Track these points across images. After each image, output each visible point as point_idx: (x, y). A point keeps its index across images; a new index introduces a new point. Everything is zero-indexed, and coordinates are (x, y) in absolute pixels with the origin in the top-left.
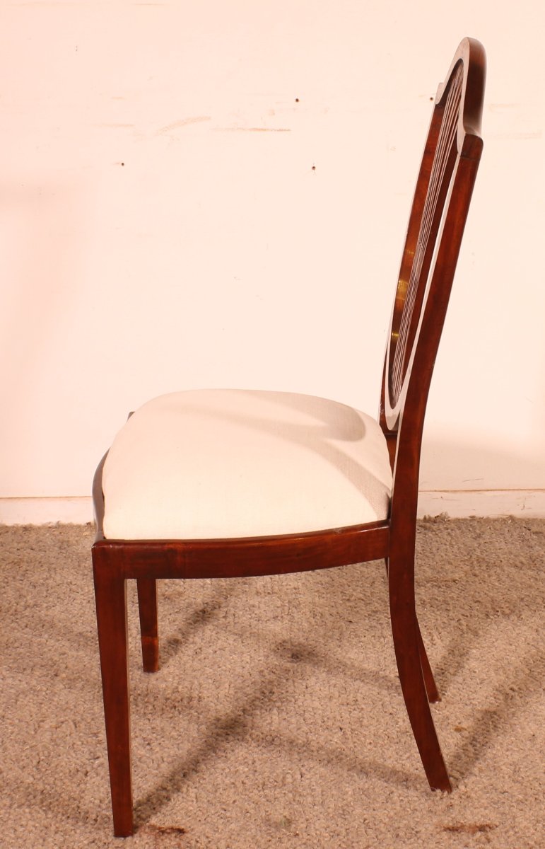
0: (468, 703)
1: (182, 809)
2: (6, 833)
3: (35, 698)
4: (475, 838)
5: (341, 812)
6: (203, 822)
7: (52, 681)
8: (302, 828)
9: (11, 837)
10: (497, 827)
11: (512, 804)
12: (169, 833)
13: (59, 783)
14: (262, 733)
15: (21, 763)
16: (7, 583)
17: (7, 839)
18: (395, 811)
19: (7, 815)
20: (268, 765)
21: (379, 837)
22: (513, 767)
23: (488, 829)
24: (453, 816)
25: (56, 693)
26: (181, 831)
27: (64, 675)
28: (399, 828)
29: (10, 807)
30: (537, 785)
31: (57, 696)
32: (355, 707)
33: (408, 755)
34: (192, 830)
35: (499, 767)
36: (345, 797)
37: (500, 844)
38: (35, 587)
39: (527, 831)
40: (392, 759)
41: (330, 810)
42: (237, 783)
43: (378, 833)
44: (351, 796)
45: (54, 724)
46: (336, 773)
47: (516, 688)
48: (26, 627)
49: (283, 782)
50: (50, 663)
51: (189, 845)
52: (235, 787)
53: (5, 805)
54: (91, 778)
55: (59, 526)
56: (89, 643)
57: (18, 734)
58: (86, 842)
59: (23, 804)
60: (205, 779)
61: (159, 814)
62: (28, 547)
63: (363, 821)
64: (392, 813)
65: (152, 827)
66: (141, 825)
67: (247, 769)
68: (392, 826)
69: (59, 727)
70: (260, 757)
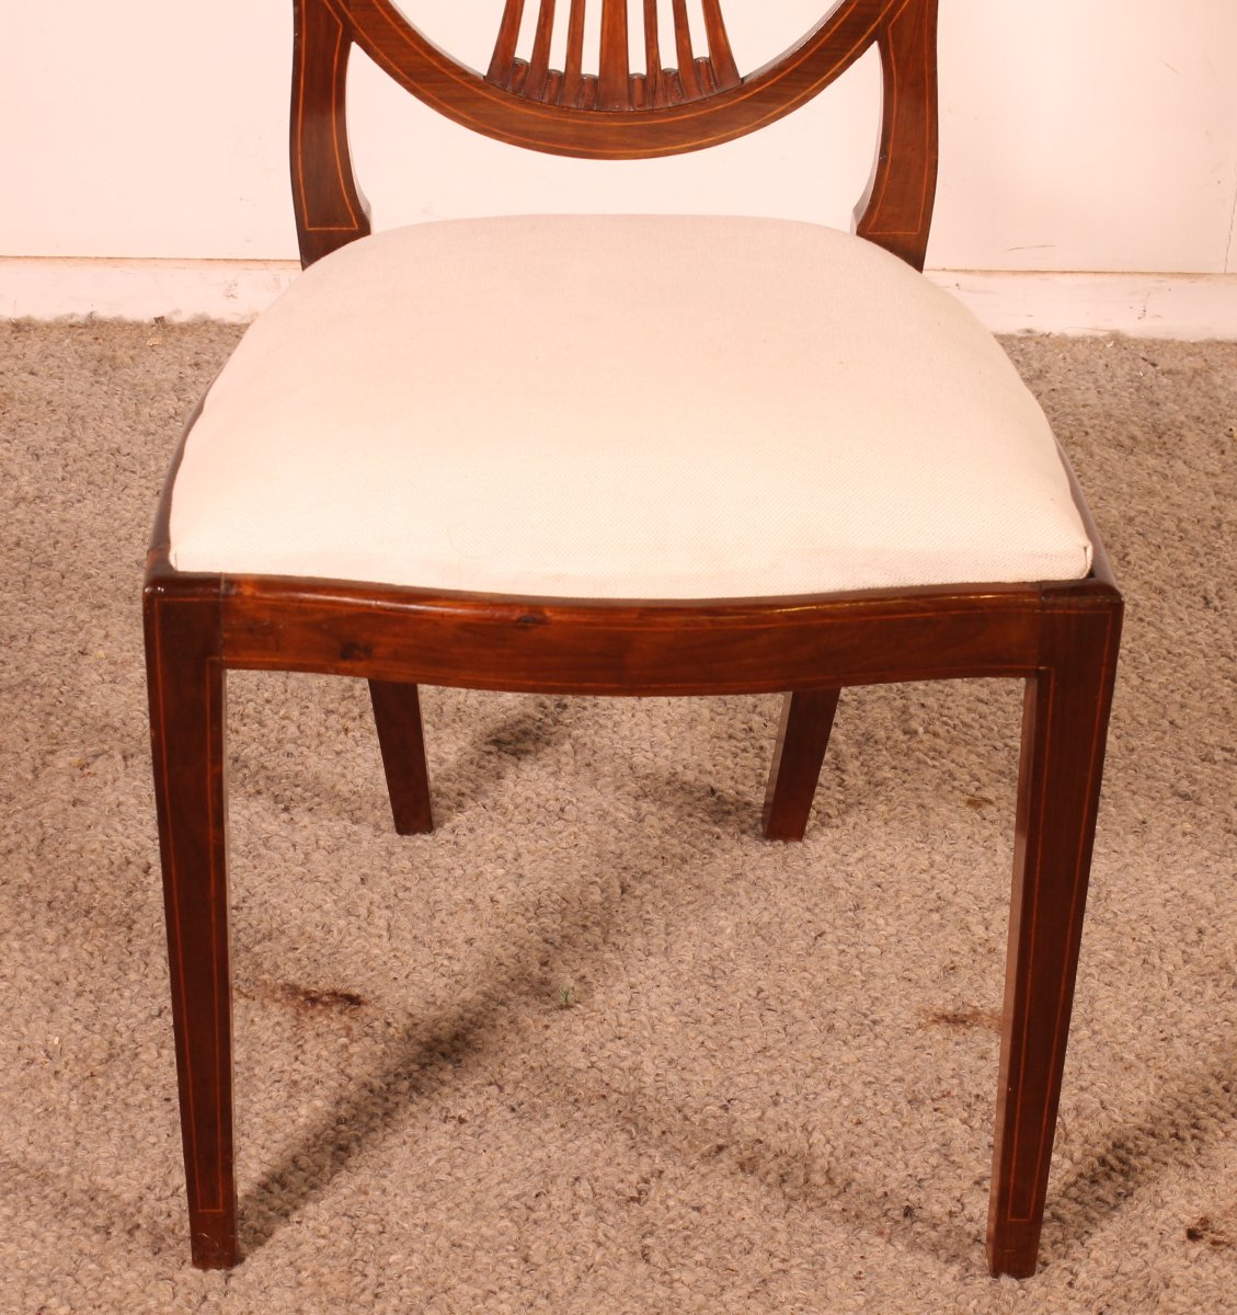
0: (999, 745)
1: (357, 952)
3: (37, 701)
5: (707, 971)
7: (73, 666)
8: (619, 1004)
11: (1088, 971)
12: (326, 1004)
13: (86, 888)
14: (538, 795)
18: (828, 975)
20: (549, 863)
21: (790, 1030)
24: (957, 990)
25: (82, 692)
26: (354, 1001)
27: (101, 653)
28: (834, 1012)
30: (1146, 930)
31: (84, 698)
33: (860, 853)
36: (717, 940)
39: (1119, 1030)
40: (823, 862)
41: (683, 967)
42: (478, 900)
43: (787, 1021)
44: (731, 938)
45: (76, 759)
46: (698, 887)
48: (18, 544)
49: (580, 902)
50: (70, 625)
51: (370, 1031)
52: (476, 908)
55: (93, 325)
58: (142, 1016)
59: (7, 931)
60: (407, 889)
61: (305, 962)
62: (22, 369)
63: (754, 994)
64: (820, 979)
65: (293, 990)
66: (265, 983)
67: (501, 871)
68: (818, 1006)
69: (88, 765)
70: (533, 847)
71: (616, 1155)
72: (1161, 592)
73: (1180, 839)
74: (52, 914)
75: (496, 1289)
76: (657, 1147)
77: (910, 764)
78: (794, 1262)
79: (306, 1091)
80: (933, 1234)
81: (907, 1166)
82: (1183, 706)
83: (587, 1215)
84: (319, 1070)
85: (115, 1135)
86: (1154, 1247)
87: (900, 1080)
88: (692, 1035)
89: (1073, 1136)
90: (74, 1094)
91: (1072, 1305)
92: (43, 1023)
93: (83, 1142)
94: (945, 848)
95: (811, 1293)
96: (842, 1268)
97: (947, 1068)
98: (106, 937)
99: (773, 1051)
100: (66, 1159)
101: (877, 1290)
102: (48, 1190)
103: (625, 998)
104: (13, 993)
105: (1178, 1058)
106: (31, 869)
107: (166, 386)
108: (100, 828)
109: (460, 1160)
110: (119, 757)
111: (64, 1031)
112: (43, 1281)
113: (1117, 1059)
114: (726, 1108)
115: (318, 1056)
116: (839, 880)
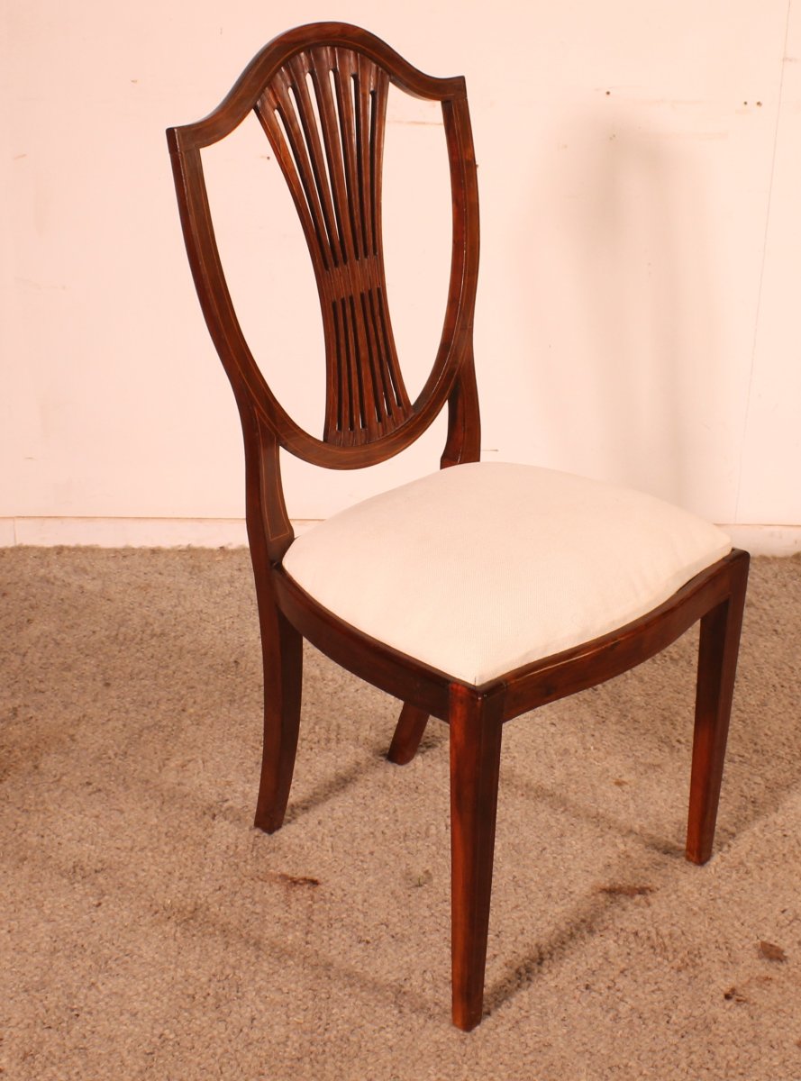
0: (630, 755)
1: (316, 859)
2: (126, 877)
3: (161, 734)
4: (634, 901)
6: (338, 873)
7: (179, 717)
8: (445, 884)
9: (131, 882)
10: (658, 889)
12: (301, 884)
13: (185, 827)
15: (144, 803)
16: (133, 609)
17: (128, 884)
18: (548, 869)
19: (128, 858)
20: (411, 814)
22: (677, 826)
23: (648, 892)
24: (611, 876)
25: (183, 729)
26: (315, 883)
27: (192, 711)
28: (551, 887)
29: (132, 849)
31: (183, 732)
32: (507, 755)
34: (327, 881)
35: (662, 825)
37: (661, 908)
38: (162, 614)
39: (690, 895)
42: (376, 833)
43: (528, 892)
45: (179, 763)
47: (683, 740)
48: (152, 657)
49: (426, 833)
50: (177, 696)
51: (323, 898)
52: (375, 837)
53: (126, 848)
54: (219, 822)
55: (190, 550)
56: (220, 676)
57: (142, 772)
58: (211, 890)
59: (145, 848)
60: (341, 827)
61: (291, 863)
62: (156, 572)
63: (511, 878)
64: (544, 871)
65: (284, 877)
66: (271, 874)
67: (387, 818)
68: (543, 885)
69: (185, 766)
70: (403, 806)
71: (444, 959)
74: (168, 839)
75: (385, 1026)
77: (586, 764)
78: (533, 1012)
79: (292, 927)
80: (600, 998)
81: (587, 964)
83: (430, 989)
84: (298, 917)
85: (198, 949)
86: (708, 1003)
89: (669, 948)
90: (179, 928)
91: (669, 1033)
92: (163, 893)
93: (182, 952)
95: (540, 1028)
96: (556, 1016)
98: (193, 850)
99: (521, 908)
100: (174, 961)
101: (573, 1026)
102: (165, 976)
103: (448, 881)
104: (148, 878)
105: (719, 909)
106: (157, 817)
107: (225, 580)
109: (367, 962)
110: (200, 762)
111: (172, 897)
112: (162, 1021)
113: (689, 910)
114: (498, 936)
115: (298, 910)
116: (553, 823)
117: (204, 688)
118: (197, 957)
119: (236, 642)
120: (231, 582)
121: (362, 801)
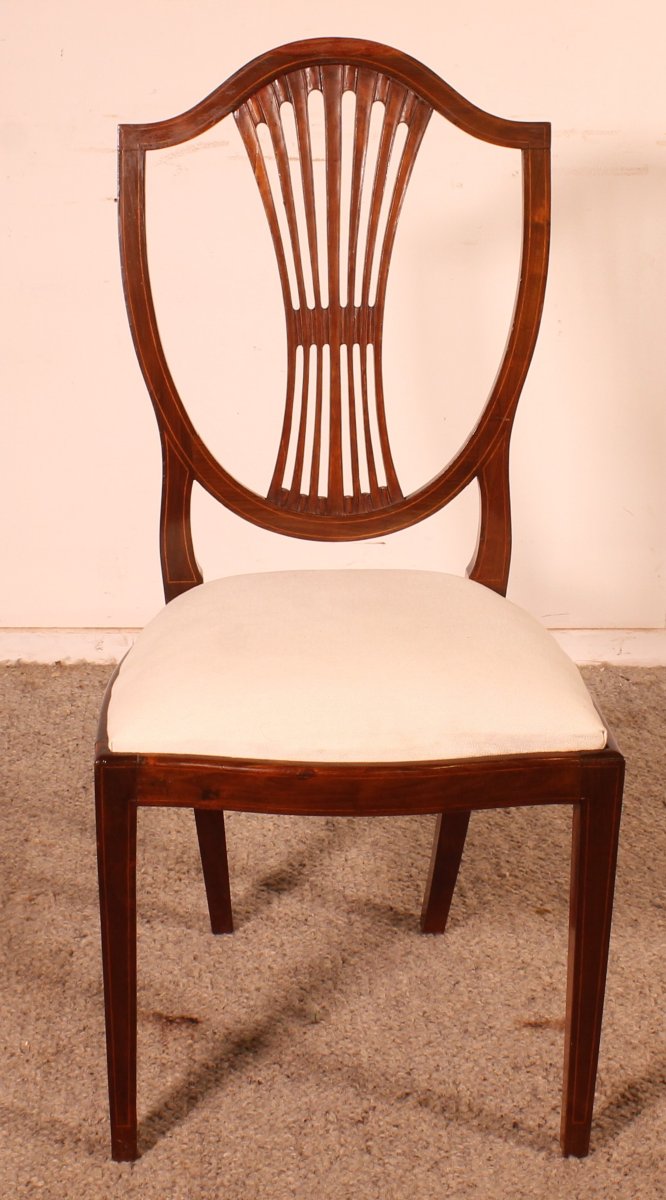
0: (552, 882)
1: (194, 996)
5: (394, 1003)
6: (220, 1011)
7: (21, 848)
8: (345, 1021)
11: (610, 998)
12: (178, 1023)
13: (38, 964)
14: (292, 912)
18: (462, 1003)
20: (301, 948)
24: (536, 1010)
25: (27, 861)
26: (193, 1021)
27: (37, 840)
28: (467, 1022)
30: (640, 976)
31: (29, 864)
33: (477, 939)
36: (398, 987)
39: (628, 1029)
40: (456, 945)
41: (380, 1001)
42: (262, 968)
43: (441, 1028)
44: (406, 985)
45: (27, 896)
46: (386, 959)
50: (18, 826)
51: (205, 1037)
52: (260, 972)
54: (77, 959)
55: (20, 666)
56: (66, 804)
58: (74, 1031)
60: (221, 963)
61: (164, 1001)
63: (421, 1014)
65: (158, 1016)
66: (143, 1012)
67: (273, 953)
68: (459, 1020)
69: (34, 899)
70: (291, 939)
71: (349, 1099)
72: (639, 799)
73: (658, 929)
74: (19, 978)
75: (285, 1169)
76: (372, 1094)
77: (502, 893)
78: (453, 1152)
79: (170, 1068)
80: (530, 1137)
81: (513, 1102)
82: (655, 860)
83: (334, 1130)
84: (177, 1057)
85: (63, 1093)
86: (654, 1140)
87: (507, 1057)
88: (388, 1036)
89: (606, 1083)
90: (38, 1071)
91: (609, 1171)
92: (18, 1035)
93: (45, 1096)
94: (525, 936)
95: (463, 1168)
96: (480, 1155)
97: (533, 1050)
98: (50, 989)
99: (435, 1044)
100: (36, 1105)
101: (500, 1166)
102: (27, 1122)
103: (348, 1017)
106: (5, 955)
107: (64, 698)
108: (43, 932)
109: (260, 1104)
110: (52, 895)
111: (30, 1039)
112: (27, 1169)
113: (628, 1043)
114: (409, 1074)
115: (176, 1051)
116: (466, 954)
117: (49, 816)
118: (64, 1101)
119: (82, 766)
120: (72, 699)
121: (244, 935)
